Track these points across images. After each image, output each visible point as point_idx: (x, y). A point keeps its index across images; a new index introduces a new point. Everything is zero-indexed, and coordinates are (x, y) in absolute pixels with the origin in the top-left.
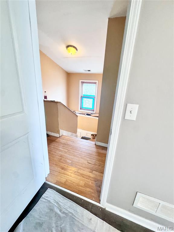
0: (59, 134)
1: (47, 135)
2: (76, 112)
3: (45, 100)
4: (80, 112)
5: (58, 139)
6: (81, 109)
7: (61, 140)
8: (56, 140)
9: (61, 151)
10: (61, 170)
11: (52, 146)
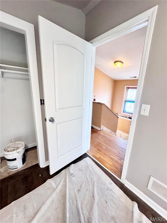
0: (100, 128)
1: (92, 127)
2: (119, 114)
3: (94, 101)
4: (122, 115)
5: (99, 132)
6: (123, 112)
7: (101, 133)
8: (97, 131)
9: (99, 139)
10: (97, 150)
11: (94, 135)
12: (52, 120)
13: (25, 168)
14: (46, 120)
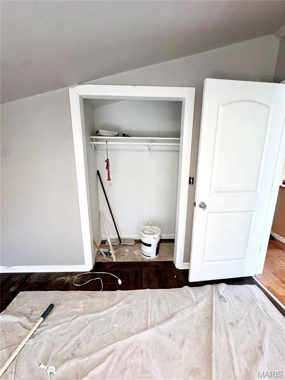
12: (203, 206)
13: (158, 260)
14: (195, 204)
